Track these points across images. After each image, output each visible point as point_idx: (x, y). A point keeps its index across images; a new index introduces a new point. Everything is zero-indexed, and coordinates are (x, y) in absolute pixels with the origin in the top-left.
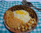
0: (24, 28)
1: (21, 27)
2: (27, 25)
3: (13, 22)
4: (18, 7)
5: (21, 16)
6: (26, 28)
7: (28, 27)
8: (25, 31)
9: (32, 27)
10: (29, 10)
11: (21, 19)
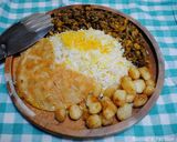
0: (98, 114)
1: (88, 108)
2: (112, 98)
3: (50, 84)
4: (72, 17)
5: (87, 56)
6: (109, 114)
7: (118, 107)
8: (103, 126)
9: (134, 107)
10: (124, 31)
11: (85, 73)
